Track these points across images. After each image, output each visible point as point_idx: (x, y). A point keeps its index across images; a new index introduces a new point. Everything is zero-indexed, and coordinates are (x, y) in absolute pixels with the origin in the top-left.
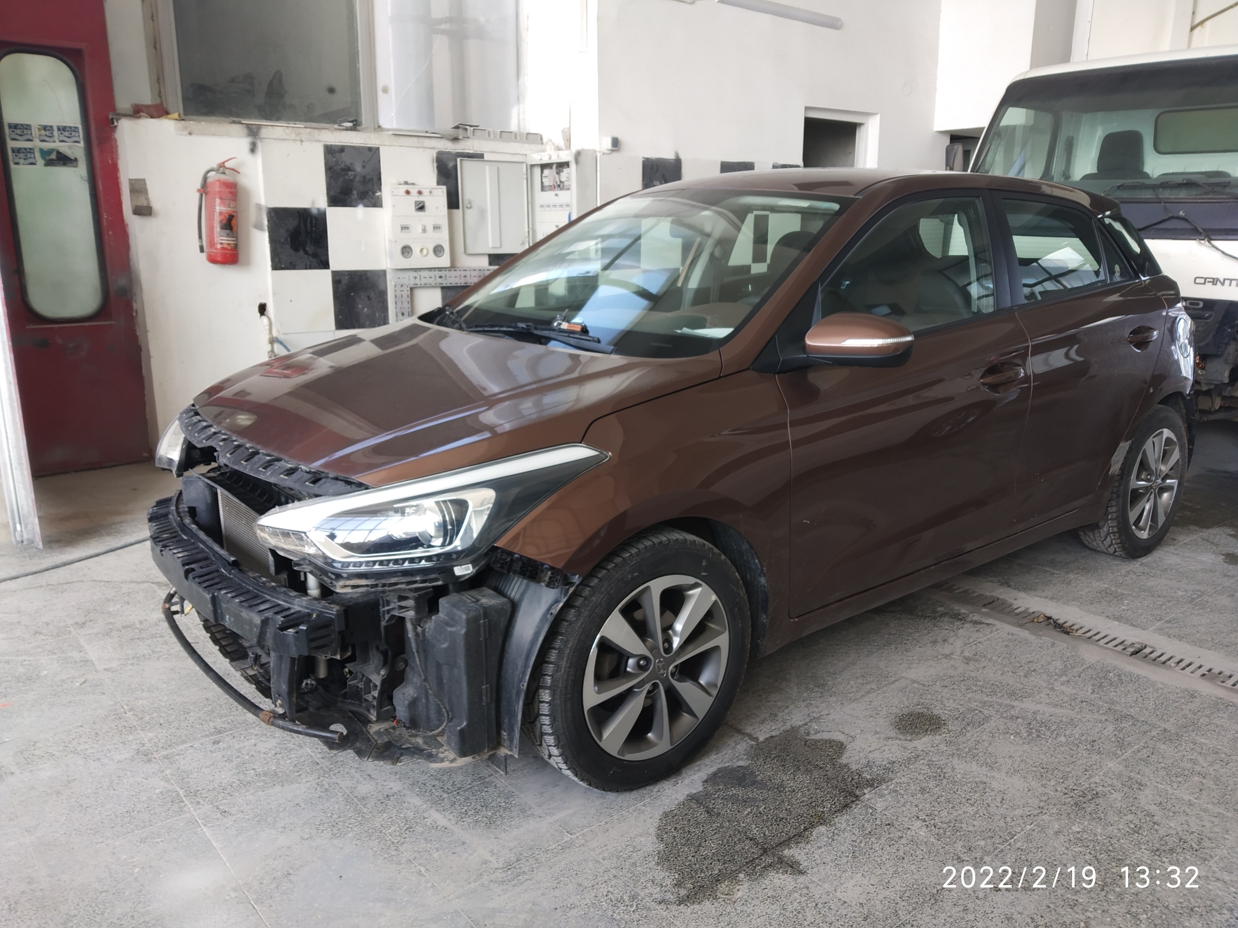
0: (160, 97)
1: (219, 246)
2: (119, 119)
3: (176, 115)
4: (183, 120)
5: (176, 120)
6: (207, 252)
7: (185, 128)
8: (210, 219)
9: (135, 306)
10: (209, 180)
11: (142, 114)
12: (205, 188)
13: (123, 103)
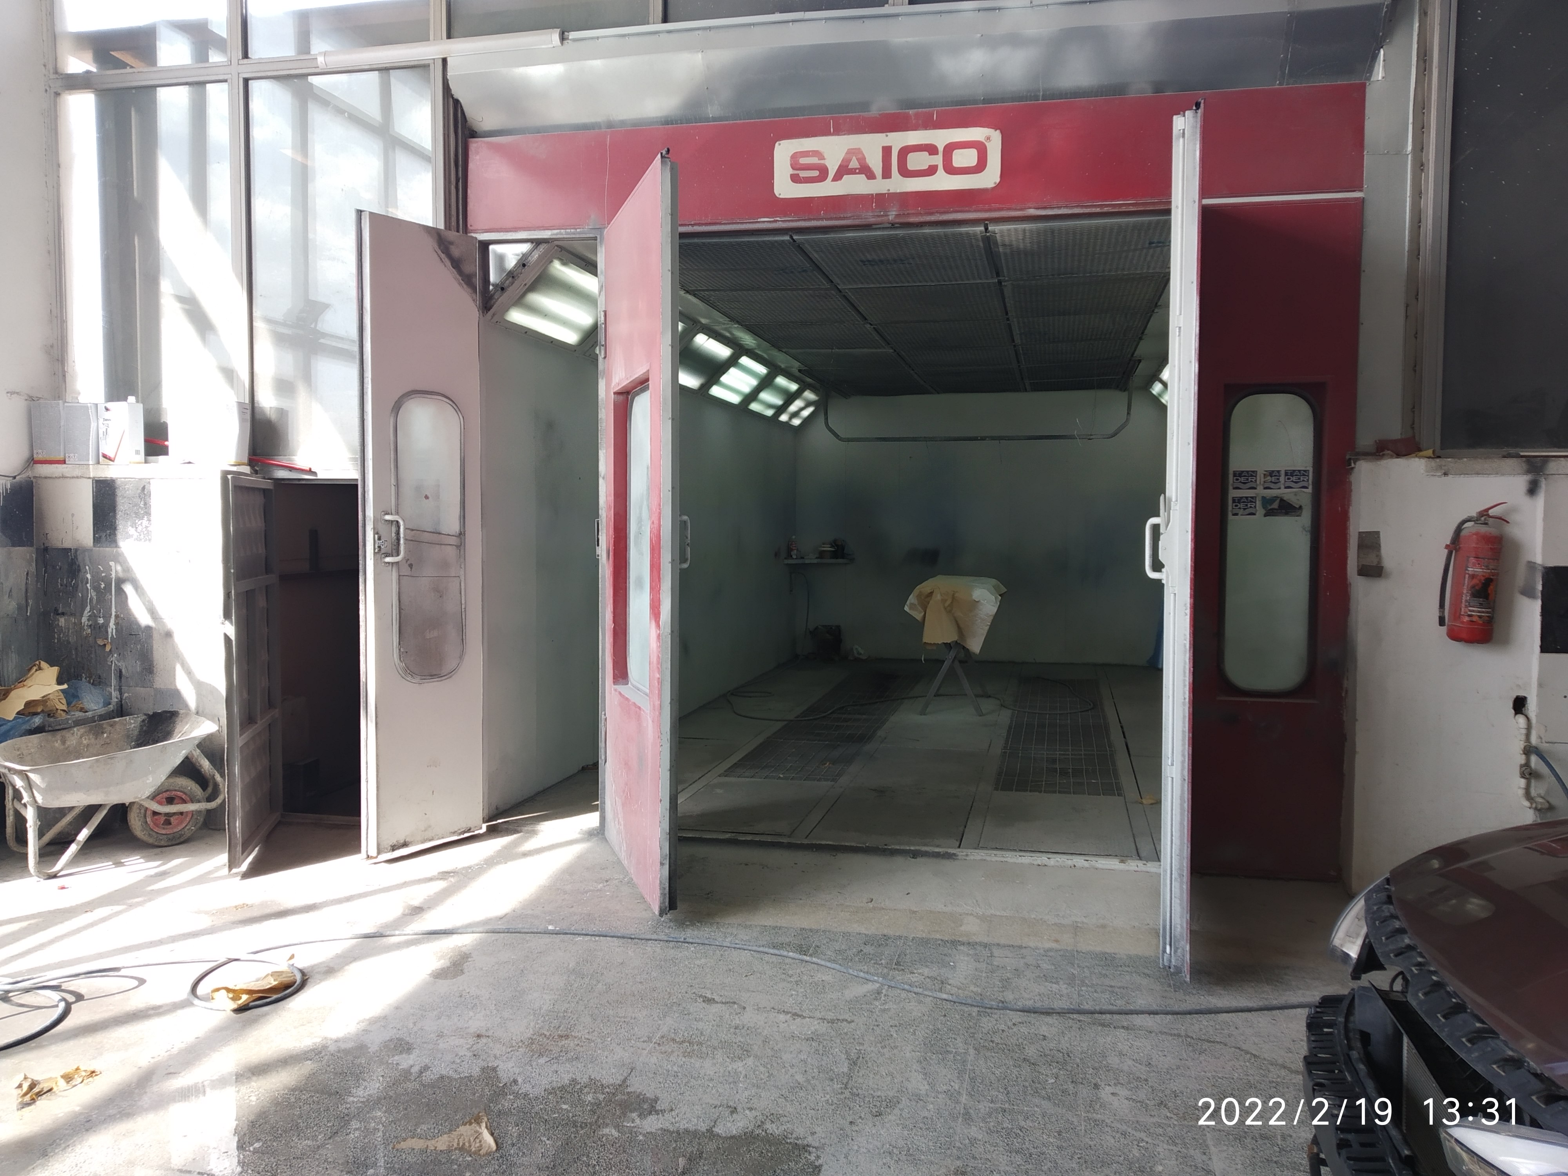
0: (1413, 428)
1: (1466, 619)
2: (1358, 460)
3: (1430, 452)
4: (1439, 457)
5: (1429, 458)
6: (1448, 625)
7: (1440, 467)
8: (1457, 584)
9: (1346, 684)
10: (1464, 533)
11: (1386, 452)
12: (1456, 543)
13: (1365, 439)
